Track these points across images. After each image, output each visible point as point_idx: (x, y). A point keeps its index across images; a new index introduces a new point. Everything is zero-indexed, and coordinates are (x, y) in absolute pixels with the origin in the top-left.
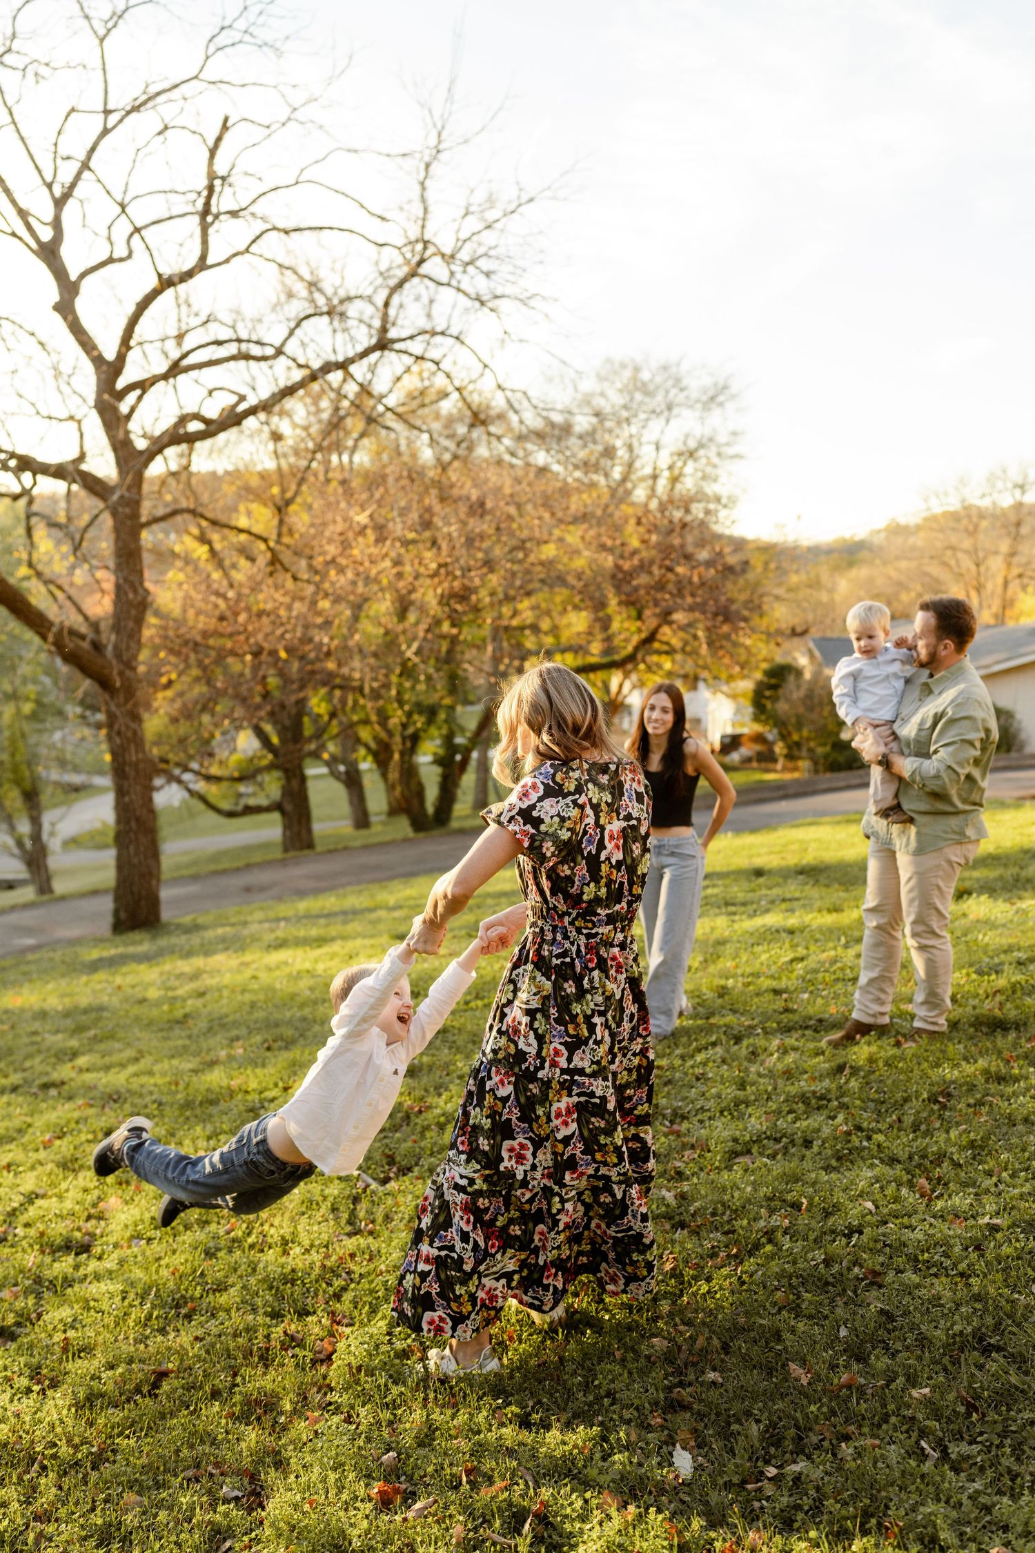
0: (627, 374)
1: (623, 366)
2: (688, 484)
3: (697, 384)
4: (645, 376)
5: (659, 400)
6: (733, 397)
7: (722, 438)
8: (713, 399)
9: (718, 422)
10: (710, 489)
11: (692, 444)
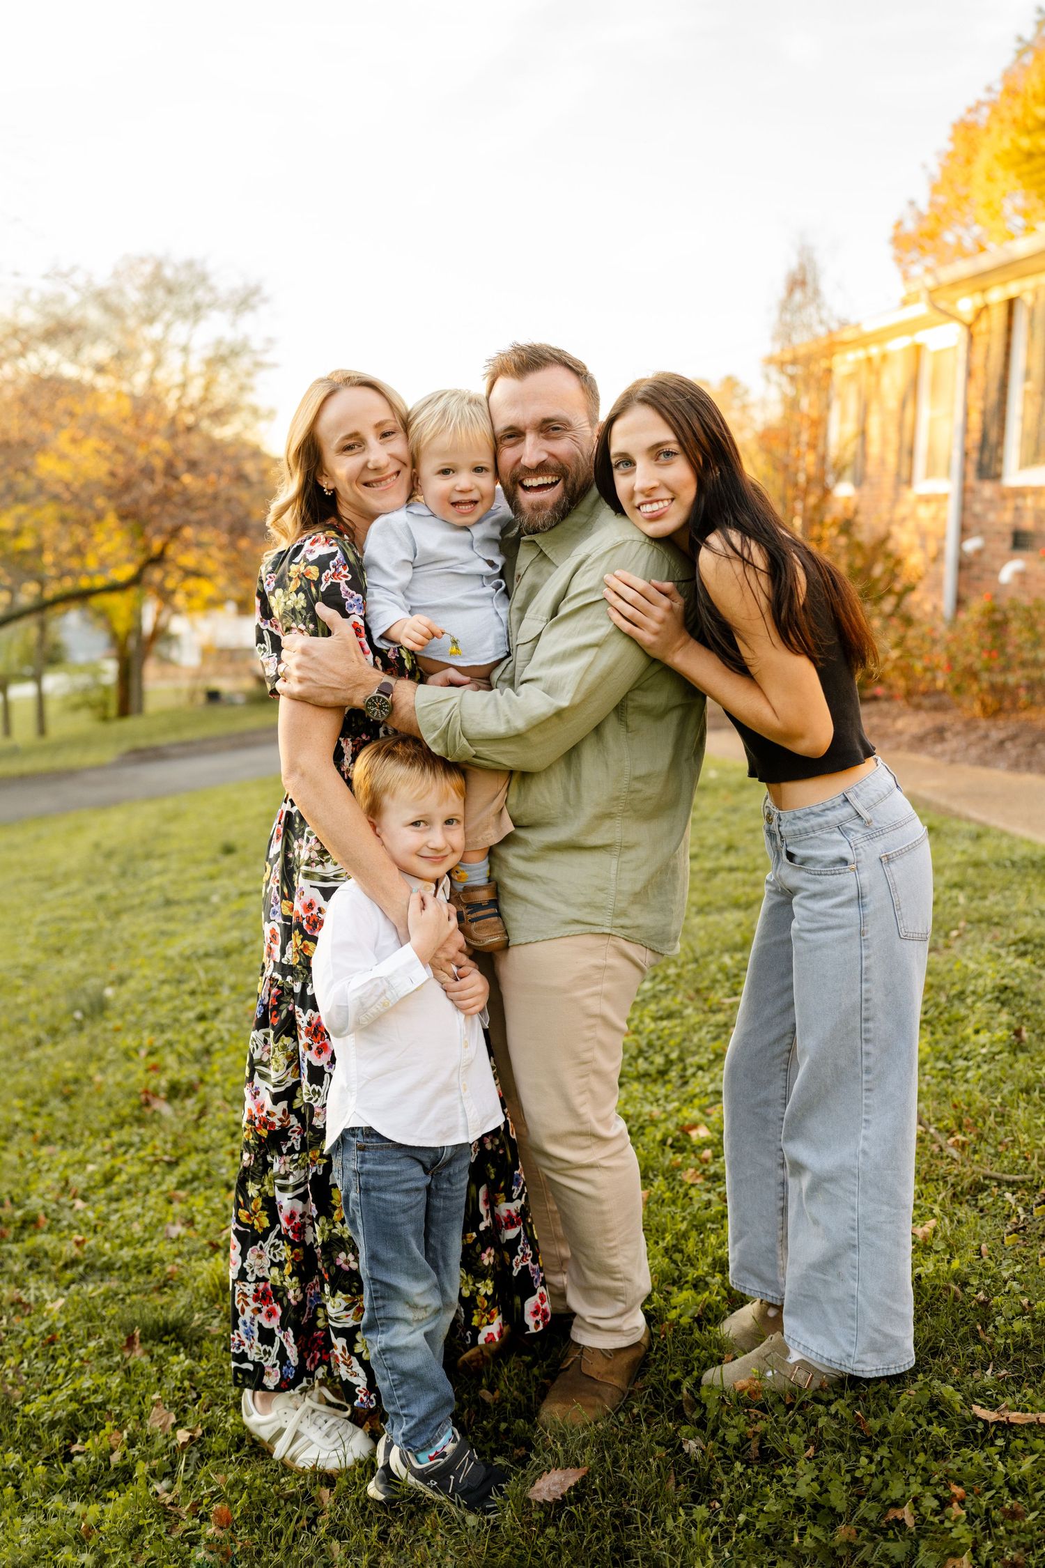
0: (148, 269)
1: (143, 260)
2: (223, 393)
3: (226, 282)
4: (168, 272)
5: (187, 302)
6: (265, 300)
7: (256, 344)
8: (246, 301)
9: (252, 327)
10: (249, 399)
11: (224, 350)
